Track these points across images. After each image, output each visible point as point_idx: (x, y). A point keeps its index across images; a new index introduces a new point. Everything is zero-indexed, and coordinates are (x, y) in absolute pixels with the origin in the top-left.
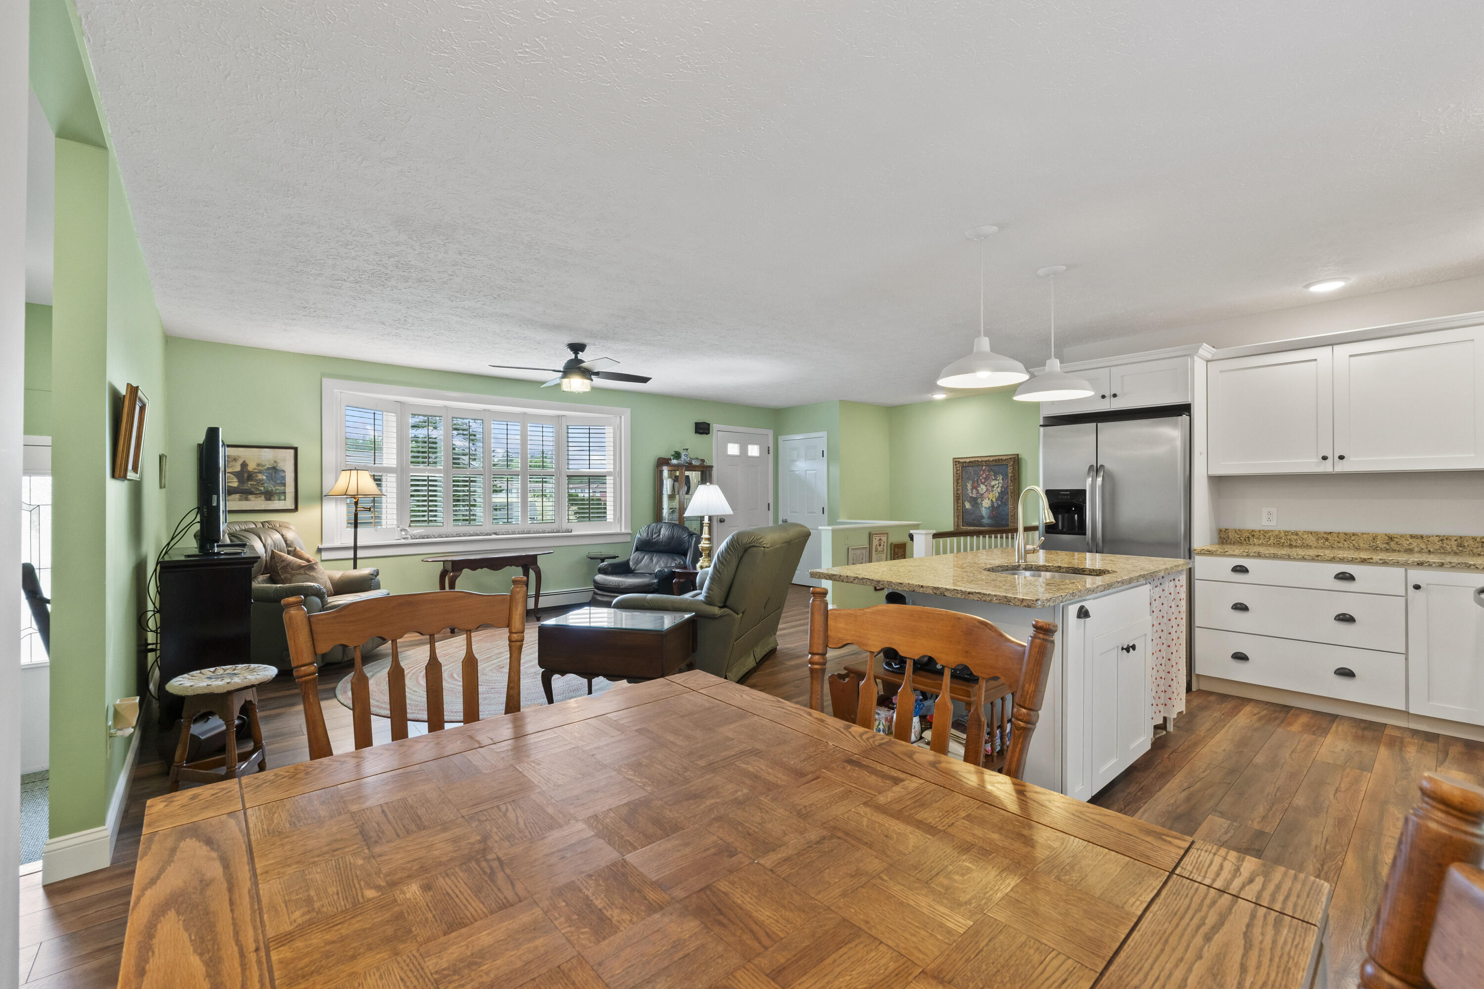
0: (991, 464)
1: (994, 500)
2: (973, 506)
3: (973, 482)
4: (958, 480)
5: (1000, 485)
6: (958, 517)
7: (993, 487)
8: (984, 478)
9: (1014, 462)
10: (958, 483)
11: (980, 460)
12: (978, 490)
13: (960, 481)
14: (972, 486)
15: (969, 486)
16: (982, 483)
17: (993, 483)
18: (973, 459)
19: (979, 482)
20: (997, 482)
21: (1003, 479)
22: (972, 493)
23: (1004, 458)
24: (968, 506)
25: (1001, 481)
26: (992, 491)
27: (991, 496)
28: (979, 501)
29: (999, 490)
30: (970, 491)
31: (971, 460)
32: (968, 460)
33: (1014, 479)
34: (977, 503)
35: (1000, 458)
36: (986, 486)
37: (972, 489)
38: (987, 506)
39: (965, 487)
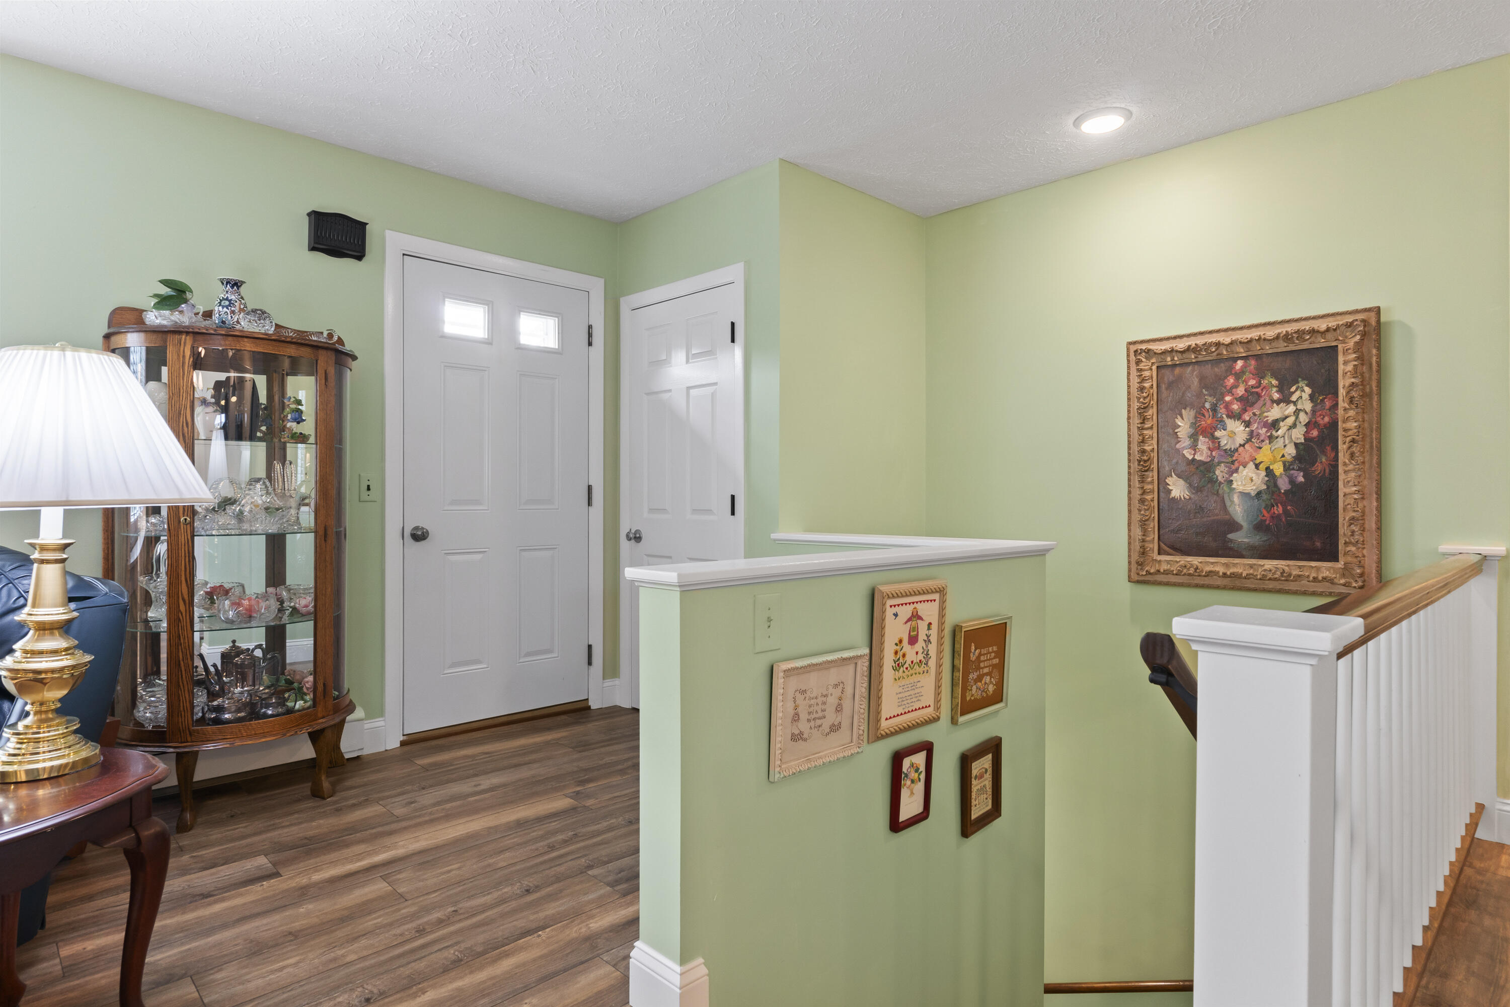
0: (1268, 349)
1: (1278, 469)
2: (1196, 489)
3: (1200, 414)
4: (1144, 408)
5: (1304, 418)
6: (1143, 524)
7: (1275, 425)
8: (1240, 399)
9: (1364, 335)
10: (1144, 420)
11: (1226, 339)
12: (1214, 439)
13: (1152, 412)
14: (1193, 425)
15: (1184, 425)
16: (1232, 415)
17: (1275, 413)
18: (1200, 341)
19: (1222, 411)
20: (1292, 408)
21: (1312, 398)
22: (1194, 447)
23: (1322, 325)
24: (1178, 489)
25: (1308, 406)
26: (1271, 438)
27: (1265, 455)
28: (1220, 473)
29: (1298, 434)
30: (1185, 442)
31: (1192, 342)
32: (1181, 345)
33: (1366, 395)
34: (1213, 481)
35: (1306, 326)
36: (1248, 424)
37: (1194, 437)
38: (1251, 489)
39: (1167, 430)
